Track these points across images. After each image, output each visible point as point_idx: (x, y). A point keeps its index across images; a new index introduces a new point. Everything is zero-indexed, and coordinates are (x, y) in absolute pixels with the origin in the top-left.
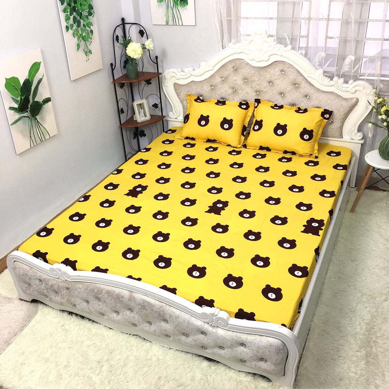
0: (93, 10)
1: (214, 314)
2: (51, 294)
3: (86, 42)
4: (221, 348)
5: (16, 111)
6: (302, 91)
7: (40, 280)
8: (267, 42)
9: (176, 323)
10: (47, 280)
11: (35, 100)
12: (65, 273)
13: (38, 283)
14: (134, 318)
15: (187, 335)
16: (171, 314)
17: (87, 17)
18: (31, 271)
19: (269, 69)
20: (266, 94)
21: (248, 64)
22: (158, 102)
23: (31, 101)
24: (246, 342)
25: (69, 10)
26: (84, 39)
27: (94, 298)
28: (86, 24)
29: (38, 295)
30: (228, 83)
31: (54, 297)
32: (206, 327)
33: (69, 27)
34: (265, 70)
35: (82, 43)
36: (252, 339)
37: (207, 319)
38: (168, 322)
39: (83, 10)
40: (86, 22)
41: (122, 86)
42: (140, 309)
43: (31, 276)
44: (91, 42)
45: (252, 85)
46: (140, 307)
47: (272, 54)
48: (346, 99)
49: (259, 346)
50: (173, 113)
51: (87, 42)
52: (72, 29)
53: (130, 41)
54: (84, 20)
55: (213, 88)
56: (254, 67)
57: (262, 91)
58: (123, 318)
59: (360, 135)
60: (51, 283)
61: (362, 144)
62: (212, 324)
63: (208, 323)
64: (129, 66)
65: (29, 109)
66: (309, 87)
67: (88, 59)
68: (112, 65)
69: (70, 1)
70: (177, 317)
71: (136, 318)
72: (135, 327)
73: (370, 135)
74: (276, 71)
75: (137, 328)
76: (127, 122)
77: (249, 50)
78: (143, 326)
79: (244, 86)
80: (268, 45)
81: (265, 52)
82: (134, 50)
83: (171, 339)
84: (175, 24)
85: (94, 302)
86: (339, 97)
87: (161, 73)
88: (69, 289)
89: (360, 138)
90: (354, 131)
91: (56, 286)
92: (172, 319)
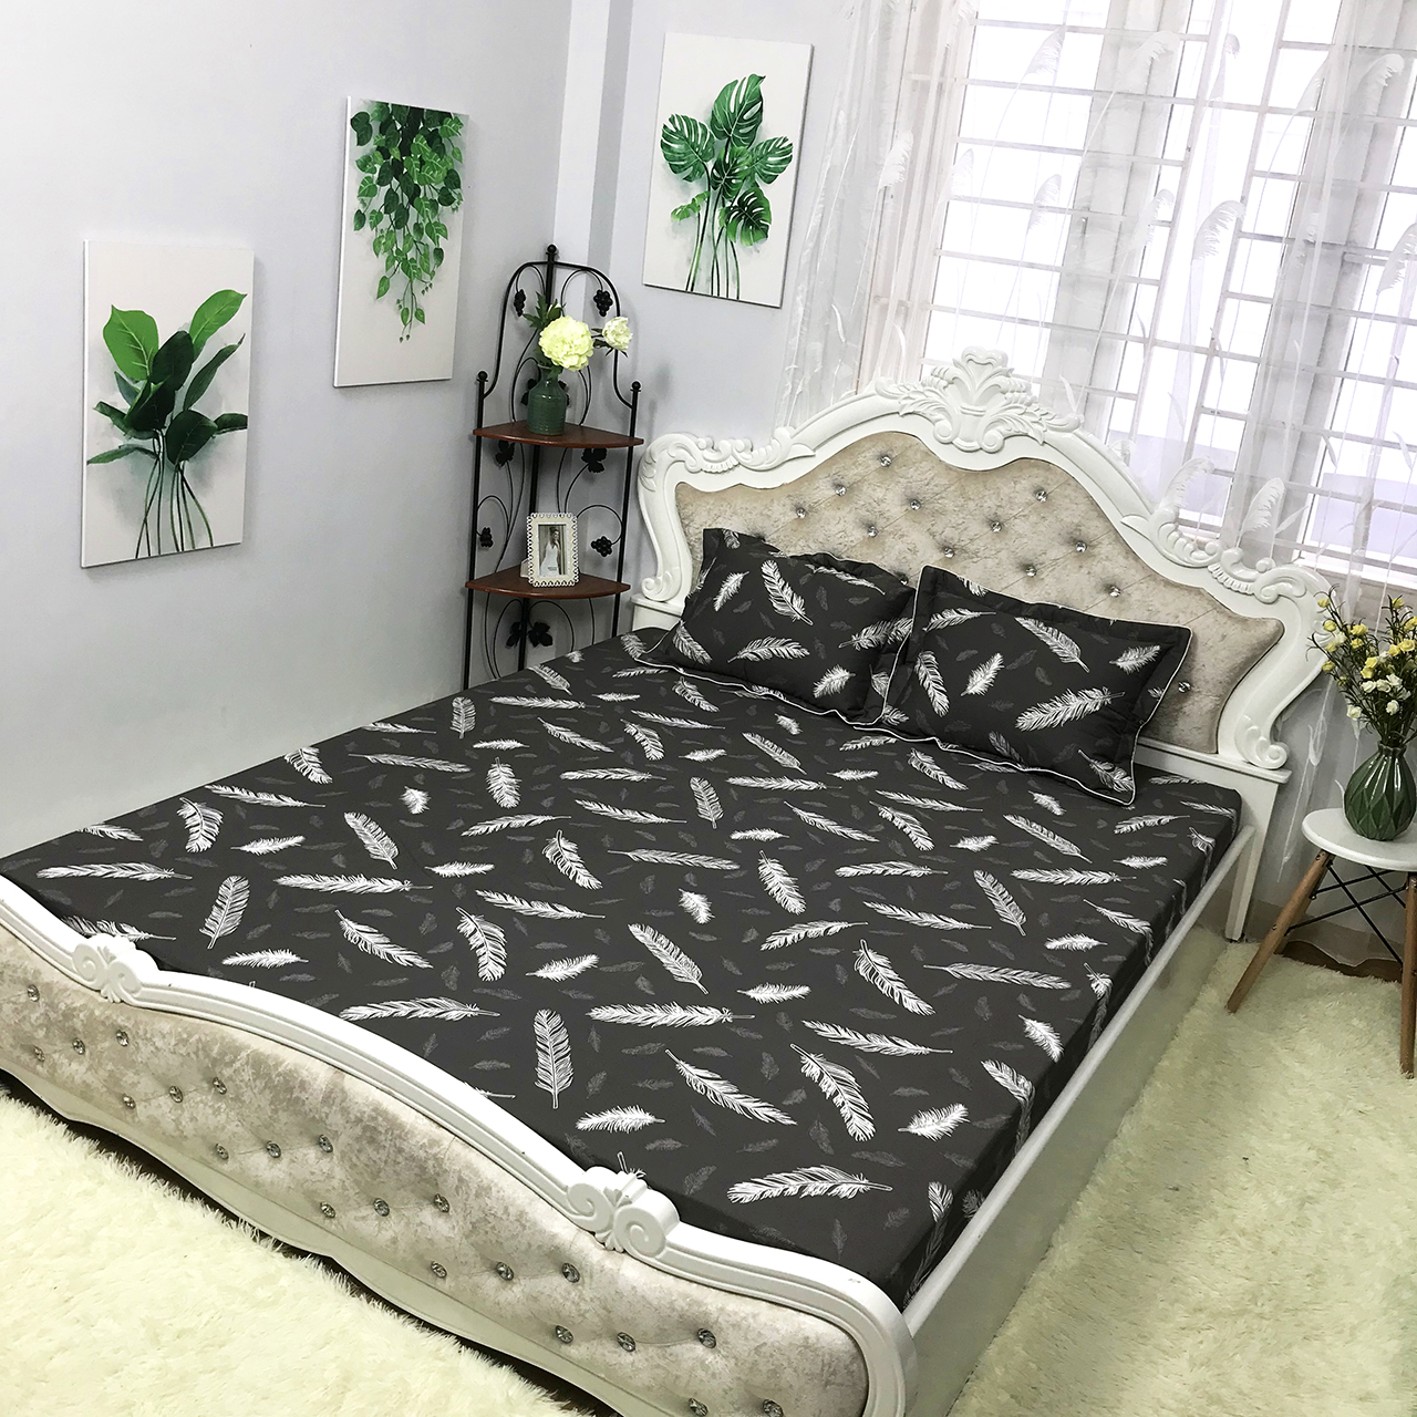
0: (457, 191)
1: (620, 1194)
2: (59, 1046)
4: (621, 1344)
5: (118, 421)
6: (1097, 569)
7: (34, 991)
8: (1004, 393)
9: (476, 1215)
10: (56, 990)
11: (192, 409)
12: (124, 972)
13: (23, 998)
14: (330, 1177)
15: (506, 1275)
16: (466, 1174)
17: (434, 205)
18: (10, 950)
19: (999, 480)
20: (975, 560)
21: (929, 454)
22: (612, 535)
23: (178, 408)
24: (717, 1321)
25: (378, 167)
26: (407, 267)
27: (202, 1080)
28: (424, 225)
29: (11, 1046)
30: (855, 506)
31: (66, 1062)
32: (587, 1250)
33: (367, 218)
34: (985, 482)
35: (399, 281)
36: (743, 1314)
37: (591, 1214)
38: (447, 1211)
39: (429, 182)
40: (427, 221)
41: (504, 453)
42: (358, 1139)
43: (6, 966)
44: (431, 285)
45: (933, 525)
46: (358, 1130)
47: (1012, 433)
48: (1244, 620)
49: (765, 1344)
50: (657, 583)
51: (415, 281)
52: (373, 226)
53: (559, 313)
54: (421, 212)
55: (802, 516)
56: (949, 468)
57: (964, 550)
58: (291, 1174)
59: (1277, 751)
60: (69, 1002)
61: (1280, 784)
62: (607, 1237)
63: (593, 1233)
64: (542, 396)
65: (164, 432)
66: (1121, 560)
67: (408, 336)
68: (482, 377)
69: (387, 140)
70: (484, 1191)
71: (338, 1177)
72: (327, 1221)
73: (1313, 759)
74: (1020, 490)
75: (332, 1225)
76: (498, 577)
77: (941, 409)
78: (356, 1219)
79: (905, 525)
80: (1005, 402)
81: (992, 424)
82: (568, 340)
83: (447, 1285)
84: (715, 294)
85: (199, 1099)
86: (1221, 608)
87: (641, 442)
88: (124, 1035)
89: (1275, 762)
90: (1255, 735)
91: (81, 1015)
92: (465, 1196)
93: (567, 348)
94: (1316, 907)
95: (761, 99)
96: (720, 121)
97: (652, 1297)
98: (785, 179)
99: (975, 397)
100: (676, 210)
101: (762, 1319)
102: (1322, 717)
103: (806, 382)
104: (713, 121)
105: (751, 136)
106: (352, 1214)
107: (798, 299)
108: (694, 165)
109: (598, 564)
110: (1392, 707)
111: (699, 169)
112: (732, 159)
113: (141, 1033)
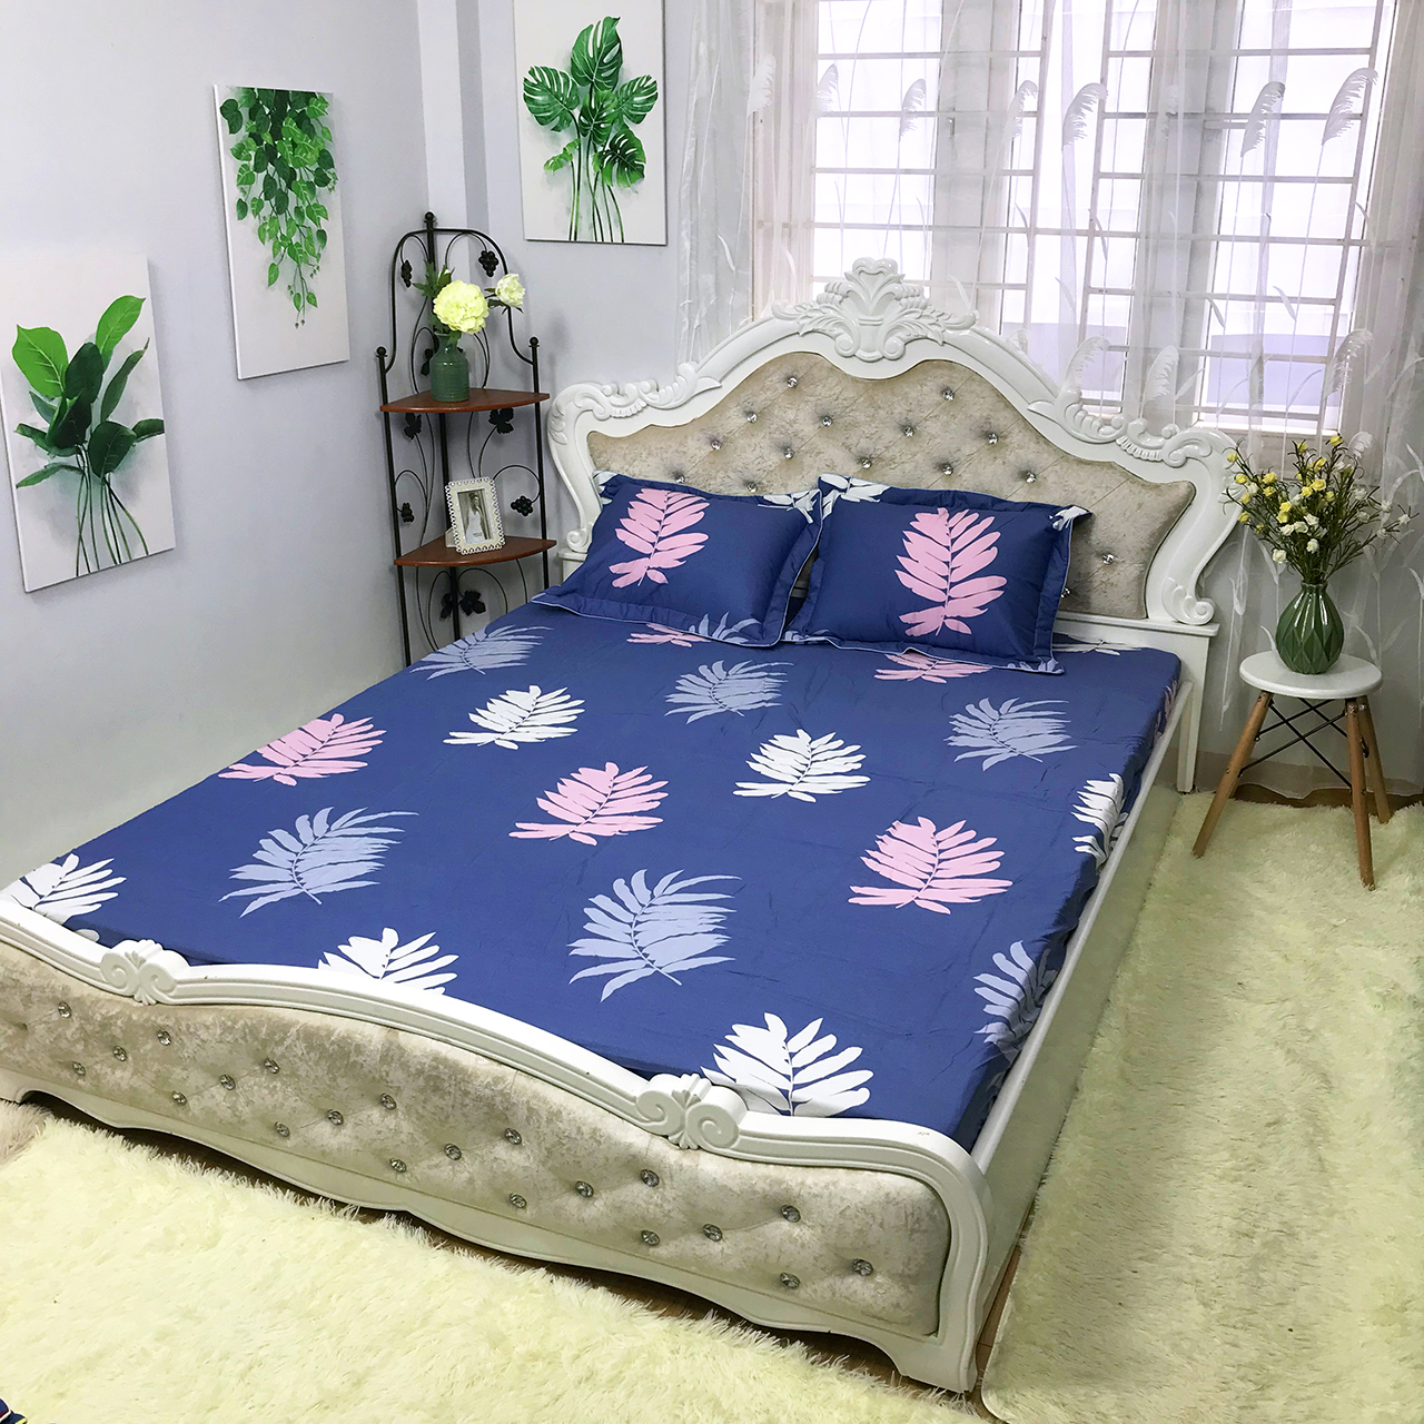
0: (332, 170)
1: (688, 1094)
2: (100, 1056)
3: (299, 266)
4: (708, 1236)
5: (40, 441)
6: (1011, 458)
7: (65, 1007)
8: (898, 299)
9: (550, 1140)
10: (88, 1004)
11: (110, 419)
12: (157, 973)
13: (55, 1017)
14: (397, 1132)
15: (585, 1191)
16: (534, 1103)
17: (310, 186)
18: (34, 972)
19: (904, 386)
20: (893, 466)
21: (833, 369)
22: (531, 494)
23: (96, 420)
24: (799, 1196)
25: (253, 154)
26: (293, 252)
27: (254, 1063)
28: (304, 208)
29: (49, 1065)
30: (768, 430)
31: (109, 1071)
32: (664, 1153)
33: (249, 206)
34: (892, 389)
35: (288, 266)
36: (823, 1185)
37: (662, 1119)
38: (520, 1142)
39: (303, 164)
40: (307, 204)
41: (412, 427)
42: (422, 1091)
43: (33, 988)
44: (318, 268)
45: (847, 438)
46: (421, 1082)
47: (912, 337)
48: (1157, 486)
49: (849, 1207)
50: (582, 534)
51: (302, 265)
52: (256, 213)
53: (447, 280)
54: (299, 195)
55: (718, 448)
56: (855, 380)
57: (880, 458)
58: (357, 1137)
59: (1205, 607)
60: (104, 1012)
61: (1211, 637)
62: (679, 1138)
63: (666, 1137)
64: (442, 363)
65: (86, 446)
66: (1033, 446)
67: (303, 322)
68: (381, 352)
69: (258, 125)
70: (555, 1115)
71: (405, 1131)
72: (399, 1176)
73: (1239, 609)
74: (926, 393)
75: (405, 1179)
76: (423, 550)
77: (840, 324)
78: (429, 1167)
79: (819, 443)
80: (901, 308)
81: (890, 333)
82: (462, 304)
83: (529, 1213)
84: (600, 240)
85: (252, 1083)
86: (1132, 478)
87: (547, 396)
88: (165, 1034)
89: (1203, 617)
90: (1182, 594)
91: (119, 1023)
92: (537, 1125)
93: (462, 312)
94: (1260, 750)
95: (619, 41)
96: (580, 67)
97: (735, 1186)
98: (654, 116)
99: (871, 308)
100: (548, 162)
101: (843, 1184)
102: (1241, 566)
103: (703, 315)
104: (574, 69)
105: (614, 77)
106: (424, 1164)
107: (683, 234)
108: (560, 115)
109: (518, 524)
110: (1312, 545)
111: (566, 119)
112: (597, 103)
113: (184, 1028)
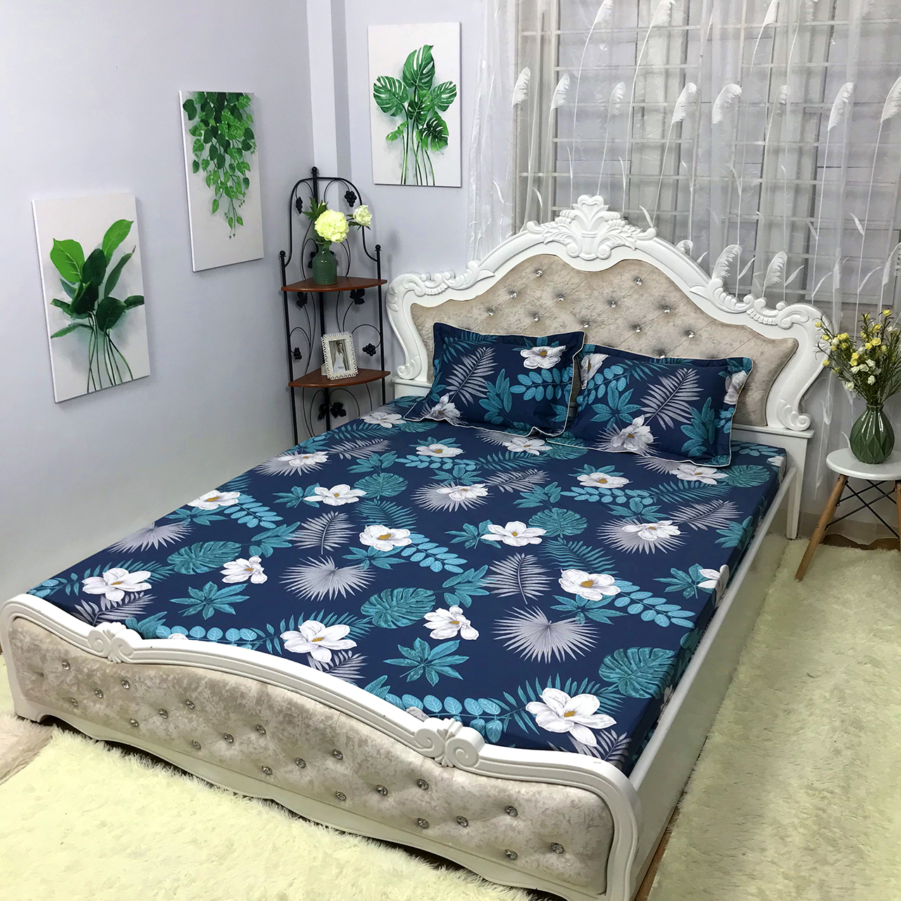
0: (253, 141)
1: (447, 732)
2: (87, 694)
3: (232, 200)
4: (459, 823)
5: (66, 310)
6: (678, 321)
7: (66, 663)
8: (607, 221)
9: (360, 758)
10: (80, 661)
11: (110, 296)
12: (121, 644)
13: (60, 669)
14: (266, 749)
15: (383, 792)
16: (351, 734)
17: (239, 151)
18: (48, 640)
19: (611, 275)
20: (603, 327)
21: (565, 265)
22: (375, 342)
23: (101, 296)
24: (516, 799)
25: (203, 132)
26: (228, 192)
27: (179, 702)
28: (235, 164)
29: (57, 699)
30: (524, 303)
31: (92, 704)
32: (431, 768)
33: (200, 165)
34: (602, 278)
35: (225, 201)
36: (532, 793)
37: (430, 747)
38: (342, 759)
39: (234, 138)
40: (237, 162)
41: (301, 300)
42: (281, 723)
43: (48, 651)
44: (244, 201)
45: (574, 309)
46: (281, 718)
47: (616, 245)
48: (773, 341)
49: (548, 809)
50: (407, 367)
51: (234, 200)
52: (205, 169)
53: (325, 208)
54: (232, 157)
55: (492, 314)
56: (579, 272)
57: (595, 322)
58: (242, 751)
59: (804, 419)
60: (89, 667)
61: (808, 439)
62: (442, 760)
63: (434, 758)
64: (320, 261)
65: (95, 312)
66: (693, 315)
67: (234, 235)
68: (282, 254)
69: (206, 115)
70: (363, 742)
71: (271, 749)
72: (268, 777)
73: (827, 421)
74: (625, 279)
75: (271, 779)
76: (307, 378)
77: (570, 237)
78: (286, 772)
79: (555, 310)
80: (608, 227)
81: (602, 242)
82: (332, 224)
83: (348, 804)
84: (420, 184)
85: (178, 714)
86: (757, 335)
87: (386, 282)
88: (126, 682)
89: (803, 426)
90: (790, 410)
91: (98, 674)
92: (352, 748)
93: (332, 229)
94: (839, 512)
95: (432, 59)
96: (409, 76)
97: (475, 791)
98: (454, 107)
99: (590, 226)
100: (388, 136)
101: (544, 794)
102: (829, 394)
103: (484, 231)
104: (405, 78)
105: (429, 83)
106: (283, 770)
107: (472, 180)
108: (396, 106)
109: (368, 361)
110: (871, 380)
111: (400, 108)
112: (419, 99)
113: (137, 679)
